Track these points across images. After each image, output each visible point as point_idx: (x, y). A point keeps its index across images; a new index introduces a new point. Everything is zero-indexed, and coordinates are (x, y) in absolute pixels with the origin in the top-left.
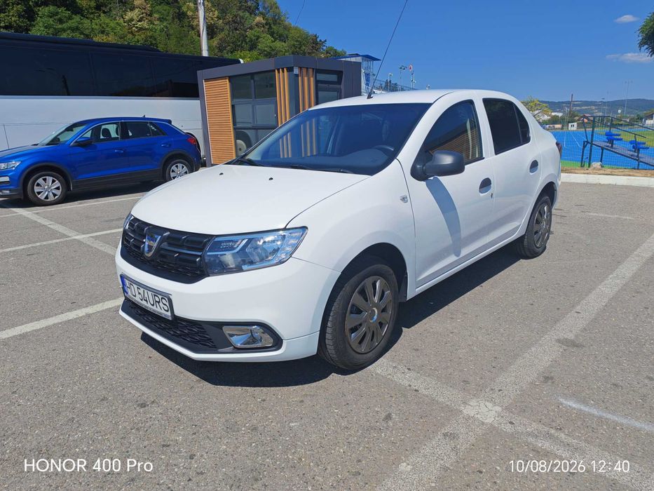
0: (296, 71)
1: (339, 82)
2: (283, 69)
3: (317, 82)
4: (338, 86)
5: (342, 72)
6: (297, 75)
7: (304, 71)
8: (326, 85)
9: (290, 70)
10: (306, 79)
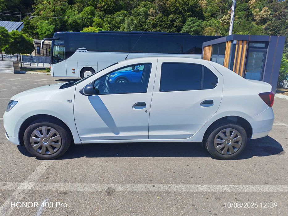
0: (235, 42)
1: (266, 47)
2: (229, 41)
3: (249, 48)
4: (265, 50)
5: (269, 42)
6: (236, 44)
7: (241, 42)
8: (256, 49)
9: (232, 41)
10: (241, 46)
